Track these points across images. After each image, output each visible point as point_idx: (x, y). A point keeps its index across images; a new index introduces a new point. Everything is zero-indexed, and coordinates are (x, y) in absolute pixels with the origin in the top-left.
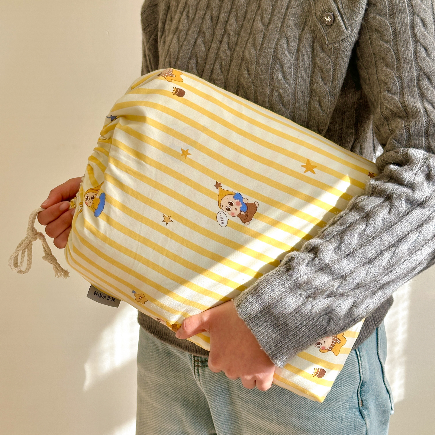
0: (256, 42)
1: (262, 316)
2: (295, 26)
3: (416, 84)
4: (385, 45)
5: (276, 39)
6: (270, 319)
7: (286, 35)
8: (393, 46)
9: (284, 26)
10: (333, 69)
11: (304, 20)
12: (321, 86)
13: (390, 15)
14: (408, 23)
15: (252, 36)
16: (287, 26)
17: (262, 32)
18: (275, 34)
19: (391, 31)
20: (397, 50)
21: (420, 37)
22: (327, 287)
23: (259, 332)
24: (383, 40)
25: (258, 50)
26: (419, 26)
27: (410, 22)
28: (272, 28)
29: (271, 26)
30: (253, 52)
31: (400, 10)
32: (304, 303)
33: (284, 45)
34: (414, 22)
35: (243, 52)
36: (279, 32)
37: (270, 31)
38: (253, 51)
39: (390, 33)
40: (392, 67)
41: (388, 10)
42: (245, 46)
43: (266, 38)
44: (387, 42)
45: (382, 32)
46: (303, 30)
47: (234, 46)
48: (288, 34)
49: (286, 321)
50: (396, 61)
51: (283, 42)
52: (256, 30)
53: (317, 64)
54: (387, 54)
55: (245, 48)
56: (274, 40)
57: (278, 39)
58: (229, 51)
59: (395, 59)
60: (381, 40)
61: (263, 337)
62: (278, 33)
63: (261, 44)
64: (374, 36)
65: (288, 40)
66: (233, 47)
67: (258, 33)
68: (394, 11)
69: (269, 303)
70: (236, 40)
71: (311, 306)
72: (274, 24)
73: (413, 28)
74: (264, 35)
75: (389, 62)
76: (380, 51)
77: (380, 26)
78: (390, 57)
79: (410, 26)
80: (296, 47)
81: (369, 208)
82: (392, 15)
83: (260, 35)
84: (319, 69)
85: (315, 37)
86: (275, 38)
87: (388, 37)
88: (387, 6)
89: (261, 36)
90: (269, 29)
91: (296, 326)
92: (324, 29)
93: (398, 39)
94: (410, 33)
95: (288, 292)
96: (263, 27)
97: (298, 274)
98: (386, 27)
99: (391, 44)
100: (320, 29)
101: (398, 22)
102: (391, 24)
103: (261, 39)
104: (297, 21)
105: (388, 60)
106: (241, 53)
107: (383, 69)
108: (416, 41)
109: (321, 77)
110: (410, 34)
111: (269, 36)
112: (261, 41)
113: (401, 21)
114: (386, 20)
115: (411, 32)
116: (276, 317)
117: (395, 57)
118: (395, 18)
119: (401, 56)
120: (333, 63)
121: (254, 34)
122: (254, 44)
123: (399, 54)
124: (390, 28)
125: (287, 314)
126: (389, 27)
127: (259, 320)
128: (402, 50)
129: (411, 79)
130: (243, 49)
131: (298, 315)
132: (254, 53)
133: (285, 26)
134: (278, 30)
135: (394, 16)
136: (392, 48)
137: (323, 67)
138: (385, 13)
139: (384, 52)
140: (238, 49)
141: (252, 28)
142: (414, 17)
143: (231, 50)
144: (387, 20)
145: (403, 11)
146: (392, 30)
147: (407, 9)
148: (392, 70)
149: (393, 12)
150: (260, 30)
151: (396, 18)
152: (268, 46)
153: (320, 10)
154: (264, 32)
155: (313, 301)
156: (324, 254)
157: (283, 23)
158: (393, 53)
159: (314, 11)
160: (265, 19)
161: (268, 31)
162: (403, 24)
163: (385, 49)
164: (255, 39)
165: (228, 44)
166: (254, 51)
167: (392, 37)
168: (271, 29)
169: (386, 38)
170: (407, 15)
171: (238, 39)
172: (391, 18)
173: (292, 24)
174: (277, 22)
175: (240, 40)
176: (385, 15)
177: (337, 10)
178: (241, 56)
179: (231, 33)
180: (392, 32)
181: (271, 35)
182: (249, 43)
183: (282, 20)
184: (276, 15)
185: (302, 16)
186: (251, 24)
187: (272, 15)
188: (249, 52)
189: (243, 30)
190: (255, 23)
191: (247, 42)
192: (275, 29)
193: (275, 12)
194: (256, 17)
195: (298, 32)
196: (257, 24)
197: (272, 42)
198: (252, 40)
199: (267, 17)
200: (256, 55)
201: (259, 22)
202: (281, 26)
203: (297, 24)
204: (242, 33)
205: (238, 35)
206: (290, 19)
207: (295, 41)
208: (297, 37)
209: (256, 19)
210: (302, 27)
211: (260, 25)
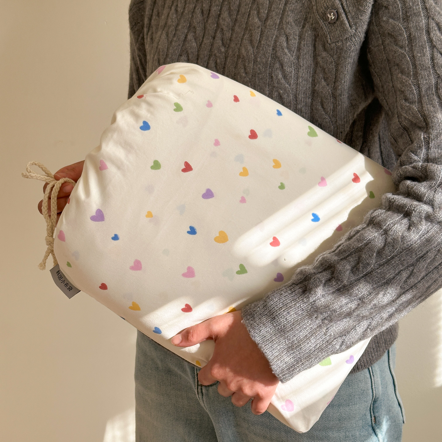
0: (253, 38)
1: (276, 339)
2: (294, 23)
3: (434, 92)
4: (400, 50)
5: (275, 36)
6: (284, 342)
7: (285, 32)
9: (283, 23)
10: (336, 70)
11: (305, 17)
12: (323, 87)
13: (404, 19)
14: (423, 27)
15: (248, 32)
16: (287, 23)
17: (259, 28)
18: (273, 31)
20: (413, 56)
21: (436, 42)
22: (344, 310)
24: (396, 45)
25: (255, 49)
26: (435, 30)
27: (425, 26)
28: (270, 25)
29: (269, 22)
30: (250, 49)
31: (415, 14)
32: (319, 326)
33: (284, 42)
34: (430, 26)
35: (239, 49)
36: (277, 28)
37: (268, 27)
38: (250, 48)
39: (405, 38)
40: (408, 74)
41: (401, 14)
42: (241, 42)
43: (264, 35)
44: (402, 47)
45: (396, 36)
46: (303, 27)
47: (228, 41)
48: (288, 31)
49: (300, 345)
51: (283, 39)
52: (252, 26)
53: (319, 64)
54: (402, 60)
55: (241, 45)
56: (272, 37)
57: (276, 36)
58: (223, 47)
59: (411, 66)
61: (276, 361)
62: (276, 30)
63: (258, 41)
64: (388, 41)
65: (287, 38)
66: (227, 43)
67: (255, 30)
68: (408, 14)
69: (284, 326)
70: (230, 35)
71: (326, 328)
72: (272, 20)
73: (428, 32)
74: (262, 31)
76: (394, 57)
77: (393, 30)
78: (405, 64)
79: (426, 30)
80: (297, 45)
81: (387, 224)
82: (406, 18)
83: (257, 32)
84: (321, 69)
85: (317, 35)
86: (273, 34)
87: (402, 41)
88: (401, 9)
89: (258, 33)
90: (266, 25)
91: (310, 349)
92: (326, 26)
93: (413, 45)
94: (425, 37)
96: (260, 23)
97: (315, 297)
98: (400, 32)
99: (406, 50)
100: (323, 27)
101: (413, 26)
102: (405, 28)
103: (259, 36)
104: (297, 18)
105: (403, 67)
106: (237, 50)
107: (398, 77)
108: (433, 46)
109: (323, 77)
110: (426, 39)
111: (267, 32)
112: (259, 38)
113: (416, 25)
115: (427, 37)
117: (411, 63)
120: (335, 62)
121: (250, 30)
122: (251, 42)
124: (405, 33)
125: (302, 337)
126: (403, 31)
129: (429, 88)
130: (239, 45)
131: (313, 338)
132: (252, 50)
133: (284, 22)
134: (277, 27)
135: (408, 20)
137: (325, 67)
138: (398, 16)
139: (398, 57)
140: (233, 45)
141: (247, 23)
142: (429, 21)
143: (225, 47)
145: (417, 15)
147: (422, 12)
148: (408, 77)
150: (257, 26)
151: (410, 21)
152: (267, 43)
153: (323, 6)
154: (261, 28)
155: (328, 324)
156: (342, 274)
157: (282, 19)
158: (408, 59)
159: (316, 8)
160: (262, 14)
161: (266, 27)
162: (418, 29)
163: (400, 55)
164: (251, 36)
165: (222, 40)
166: (251, 48)
167: (407, 42)
168: (269, 26)
170: (422, 18)
171: (232, 34)
172: (405, 21)
173: (291, 21)
174: (275, 18)
175: (234, 35)
177: (341, 8)
178: (237, 54)
179: (225, 28)
180: (407, 36)
181: (269, 31)
182: (246, 40)
183: (280, 15)
184: (274, 10)
185: (301, 12)
186: (246, 19)
187: (269, 10)
188: (246, 49)
189: (237, 24)
190: (250, 19)
191: (242, 38)
192: (273, 25)
193: (272, 7)
194: (252, 12)
195: (298, 29)
196: (253, 19)
197: (270, 39)
198: (248, 36)
199: (264, 12)
200: (253, 52)
201: (255, 17)
202: (280, 22)
203: (296, 20)
204: (236, 28)
205: (232, 30)
206: (289, 15)
207: (295, 38)
208: (297, 34)
209: (251, 14)
210: (302, 24)
211: (257, 20)
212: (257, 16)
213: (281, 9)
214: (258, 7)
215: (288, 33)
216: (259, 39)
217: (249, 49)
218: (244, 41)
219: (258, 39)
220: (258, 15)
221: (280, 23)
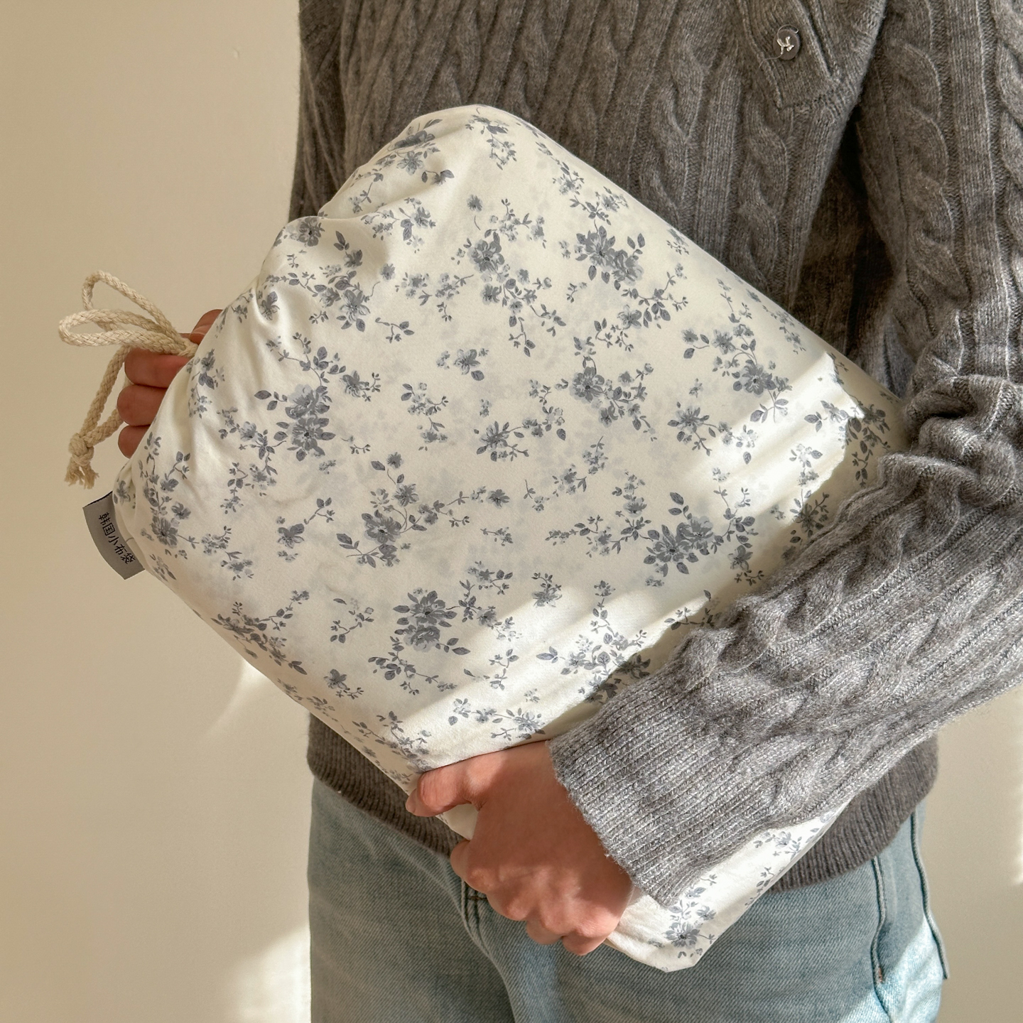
0: (599, 91)
2: (695, 55)
3: (994, 214)
4: (923, 117)
5: (648, 86)
7: (672, 77)
8: (943, 121)
9: (668, 54)
10: (791, 169)
11: (720, 42)
12: (758, 210)
13: (937, 44)
14: (980, 63)
15: (587, 75)
16: (677, 54)
17: (613, 67)
18: (644, 73)
19: (939, 84)
20: (953, 131)
21: (1009, 98)
23: (602, 817)
24: (917, 104)
25: (603, 112)
26: (1008, 71)
27: (986, 62)
28: (639, 59)
29: (637, 53)
30: (590, 116)
31: (963, 33)
32: (714, 751)
33: (667, 101)
34: (997, 61)
35: (565, 115)
36: (655, 68)
37: (633, 65)
38: (589, 113)
39: (937, 88)
40: (939, 172)
41: (932, 31)
42: (571, 100)
43: (624, 83)
44: (927, 110)
45: (917, 84)
46: (716, 66)
47: (540, 95)
48: (679, 74)
50: (948, 157)
51: (666, 94)
52: (598, 61)
53: (751, 154)
54: (926, 141)
55: (570, 106)
56: (642, 89)
57: (652, 87)
58: (527, 107)
59: (946, 153)
60: (913, 105)
62: (653, 72)
63: (610, 97)
64: (896, 95)
65: (677, 90)
66: (537, 99)
67: (603, 70)
68: (948, 34)
70: (545, 80)
71: (733, 757)
72: (642, 48)
73: (992, 75)
74: (619, 74)
75: (932, 159)
76: (910, 133)
77: (912, 70)
78: (934, 148)
79: (986, 71)
80: (698, 108)
82: (943, 43)
83: (608, 75)
84: (754, 167)
85: (747, 86)
86: (645, 82)
87: (930, 97)
88: (932, 22)
89: (610, 78)
90: (631, 60)
92: (772, 68)
93: (954, 105)
94: (984, 87)
95: (675, 721)
96: (615, 55)
98: (927, 73)
99: (936, 117)
100: (764, 68)
101: (957, 61)
102: (938, 66)
103: (612, 85)
104: (702, 42)
105: (929, 155)
106: (560, 116)
107: (917, 178)
108: (1000, 108)
109: (758, 186)
110: (985, 92)
111: (631, 77)
112: (611, 90)
113: (964, 59)
114: (927, 57)
115: (987, 87)
116: (645, 783)
117: (946, 149)
118: (949, 50)
119: (961, 146)
120: (791, 152)
121: (594, 70)
122: (594, 98)
123: (955, 142)
124: (937, 76)
126: (934, 73)
127: (603, 789)
128: (963, 130)
129: (984, 204)
130: (565, 106)
132: (594, 119)
133: (670, 53)
134: (654, 65)
135: (947, 46)
136: (939, 124)
137: (766, 161)
138: (925, 37)
139: (919, 133)
140: (551, 104)
141: (586, 54)
142: (996, 49)
143: (532, 107)
144: (931, 56)
145: (970, 35)
146: (940, 80)
147: (980, 30)
148: (937, 180)
149: (944, 36)
150: (609, 62)
151: (951, 50)
152: (629, 102)
153: (765, 20)
154: (619, 68)
155: (737, 746)
157: (666, 45)
158: (942, 137)
159: (748, 22)
160: (621, 33)
161: (629, 64)
162: (969, 67)
163: (922, 127)
164: (596, 84)
165: (526, 90)
166: (593, 114)
167: (941, 98)
168: (636, 61)
169: (926, 101)
170: (980, 44)
171: (549, 78)
172: (940, 50)
173: (688, 50)
174: (651, 43)
175: (555, 82)
176: (925, 43)
177: (810, 25)
178: (561, 125)
179: (533, 62)
180: (942, 85)
181: (636, 75)
182: (582, 93)
183: (664, 37)
184: (649, 26)
185: (713, 30)
186: (585, 43)
187: (639, 26)
188: (582, 116)
189: (564, 55)
190: (595, 44)
191: (574, 89)
192: (645, 61)
193: (647, 19)
194: (598, 28)
195: (704, 71)
196: (601, 44)
197: (636, 93)
198: (587, 85)
199: (626, 29)
200: (598, 124)
201: (605, 40)
202: (662, 53)
203: (700, 49)
204: (562, 66)
205: (550, 68)
206: (683, 38)
207: (694, 92)
208: (701, 83)
209: (598, 33)
210: (713, 58)
211: (608, 48)
212: (610, 38)
213: (666, 21)
214: (614, 17)
215: (678, 78)
216: (613, 92)
217: (588, 115)
218: (579, 95)
219: (610, 93)
220: (613, 36)
221: (662, 56)
